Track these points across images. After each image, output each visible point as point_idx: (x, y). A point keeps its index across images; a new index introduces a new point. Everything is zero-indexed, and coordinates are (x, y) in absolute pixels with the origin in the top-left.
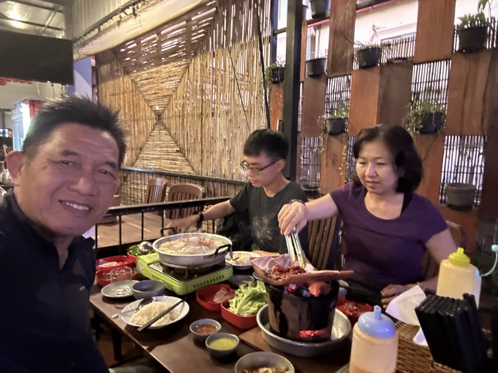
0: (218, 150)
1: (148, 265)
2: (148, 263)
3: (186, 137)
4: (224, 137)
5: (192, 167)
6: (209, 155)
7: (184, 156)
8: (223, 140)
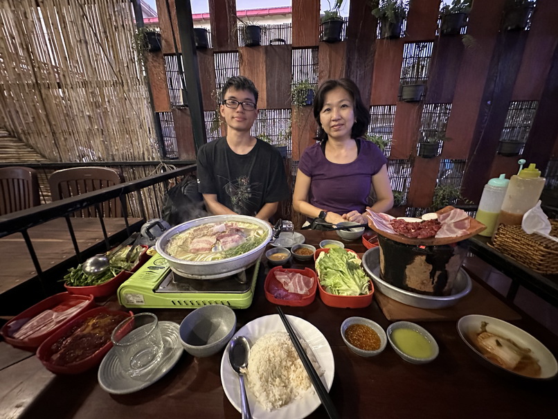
1: (154, 291)
2: (153, 287)
3: (14, 117)
4: (88, 114)
5: (41, 154)
6: (66, 136)
7: (20, 140)
8: (87, 119)
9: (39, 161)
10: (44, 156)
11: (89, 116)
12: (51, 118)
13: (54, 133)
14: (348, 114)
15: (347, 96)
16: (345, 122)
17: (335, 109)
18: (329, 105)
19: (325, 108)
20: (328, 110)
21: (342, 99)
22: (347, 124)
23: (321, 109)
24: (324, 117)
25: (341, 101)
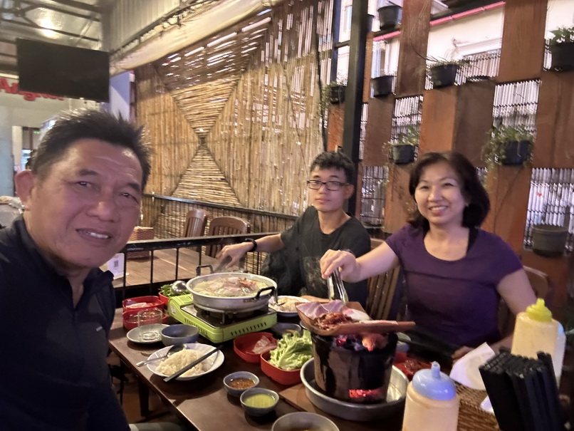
0: (267, 179)
1: (181, 307)
2: (180, 304)
3: (231, 164)
4: (275, 165)
5: (238, 198)
6: (257, 185)
7: (229, 185)
8: (273, 168)
9: (235, 205)
10: (239, 201)
11: (275, 167)
12: (251, 167)
13: (250, 180)
14: (453, 194)
15: (453, 173)
16: (450, 203)
17: (434, 188)
18: (426, 181)
19: (421, 184)
20: (426, 188)
21: (444, 176)
22: (453, 206)
23: (416, 185)
24: (419, 194)
25: (443, 179)
